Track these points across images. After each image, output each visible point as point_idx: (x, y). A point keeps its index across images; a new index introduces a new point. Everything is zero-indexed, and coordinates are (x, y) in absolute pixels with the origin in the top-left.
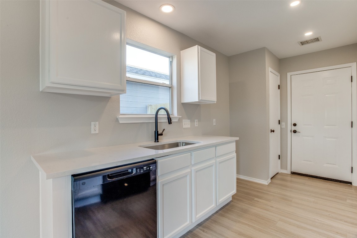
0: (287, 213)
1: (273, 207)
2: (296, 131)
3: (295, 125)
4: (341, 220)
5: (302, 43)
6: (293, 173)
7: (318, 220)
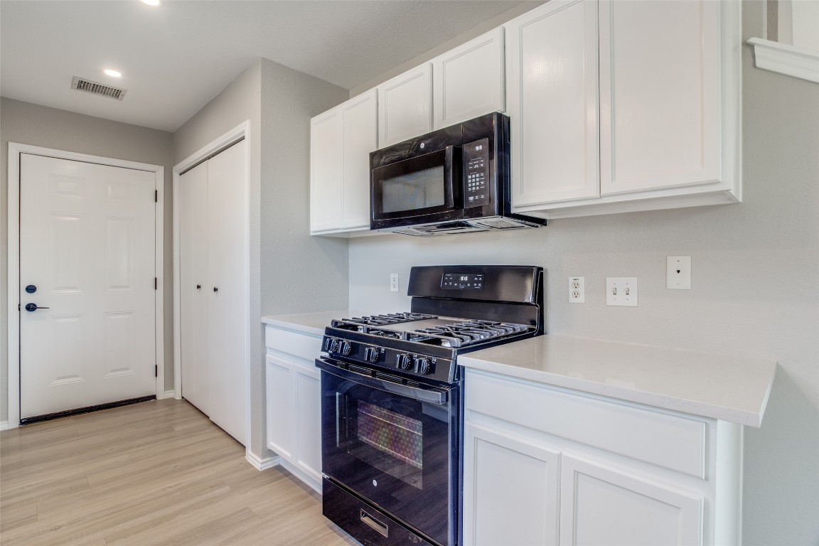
0: (106, 515)
1: (59, 527)
2: (35, 305)
3: (31, 289)
4: (196, 464)
5: (82, 85)
6: (27, 422)
7: (170, 487)
